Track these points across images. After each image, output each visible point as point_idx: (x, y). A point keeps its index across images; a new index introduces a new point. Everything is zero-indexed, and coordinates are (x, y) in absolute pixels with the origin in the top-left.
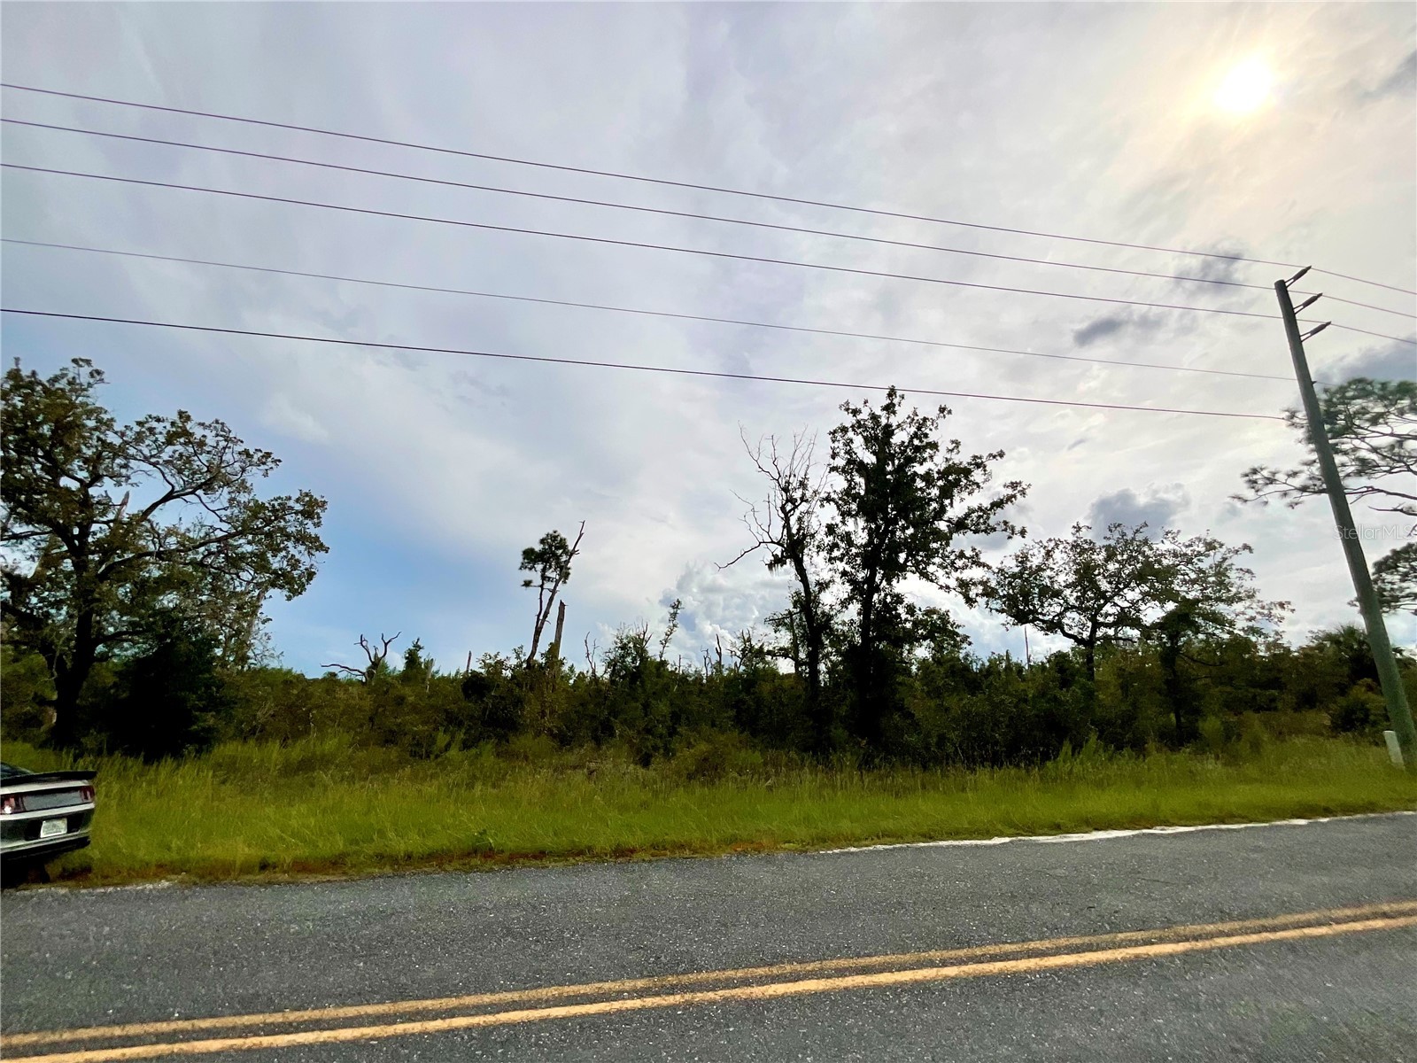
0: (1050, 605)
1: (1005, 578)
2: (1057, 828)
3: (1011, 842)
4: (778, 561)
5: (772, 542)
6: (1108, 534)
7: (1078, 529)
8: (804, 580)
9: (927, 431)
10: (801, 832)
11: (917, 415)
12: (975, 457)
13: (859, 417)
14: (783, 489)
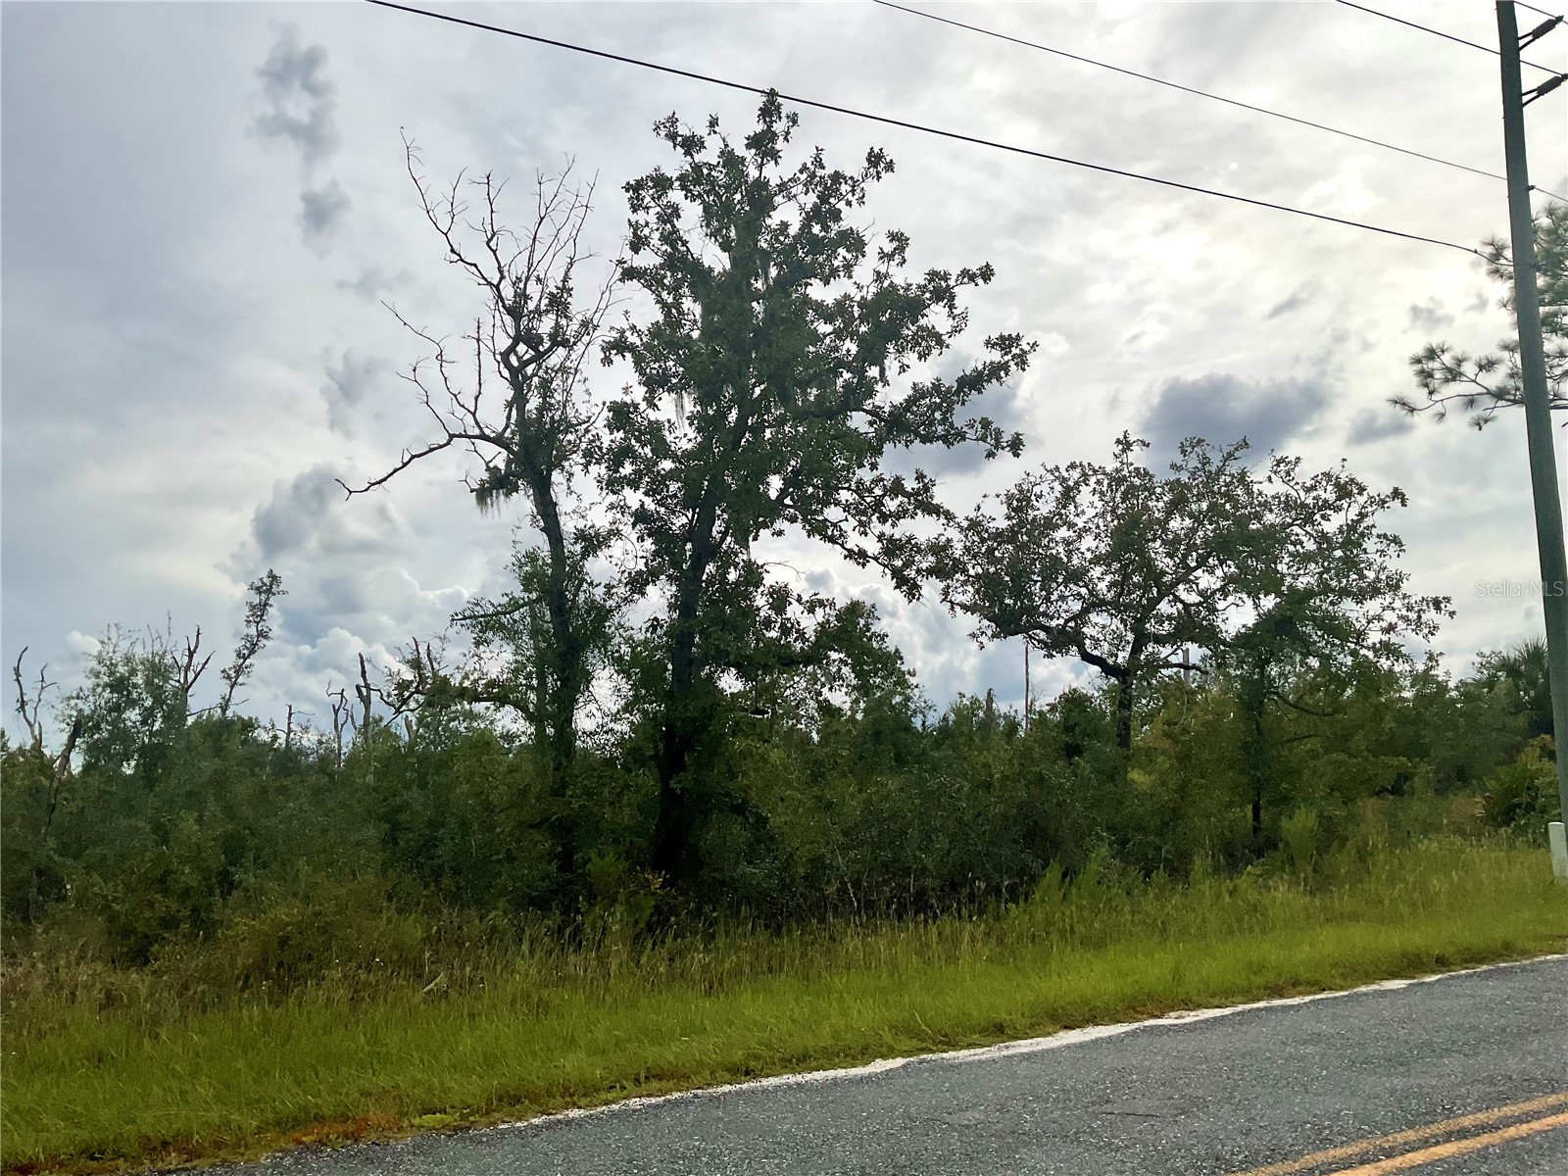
0: (1062, 598)
1: (983, 540)
2: (999, 1031)
3: (904, 1067)
4: (497, 484)
5: (484, 437)
6: (1179, 459)
7: (1125, 444)
8: (552, 529)
9: (841, 205)
10: (469, 1088)
11: (823, 167)
12: (933, 275)
13: (698, 158)
14: (510, 311)
